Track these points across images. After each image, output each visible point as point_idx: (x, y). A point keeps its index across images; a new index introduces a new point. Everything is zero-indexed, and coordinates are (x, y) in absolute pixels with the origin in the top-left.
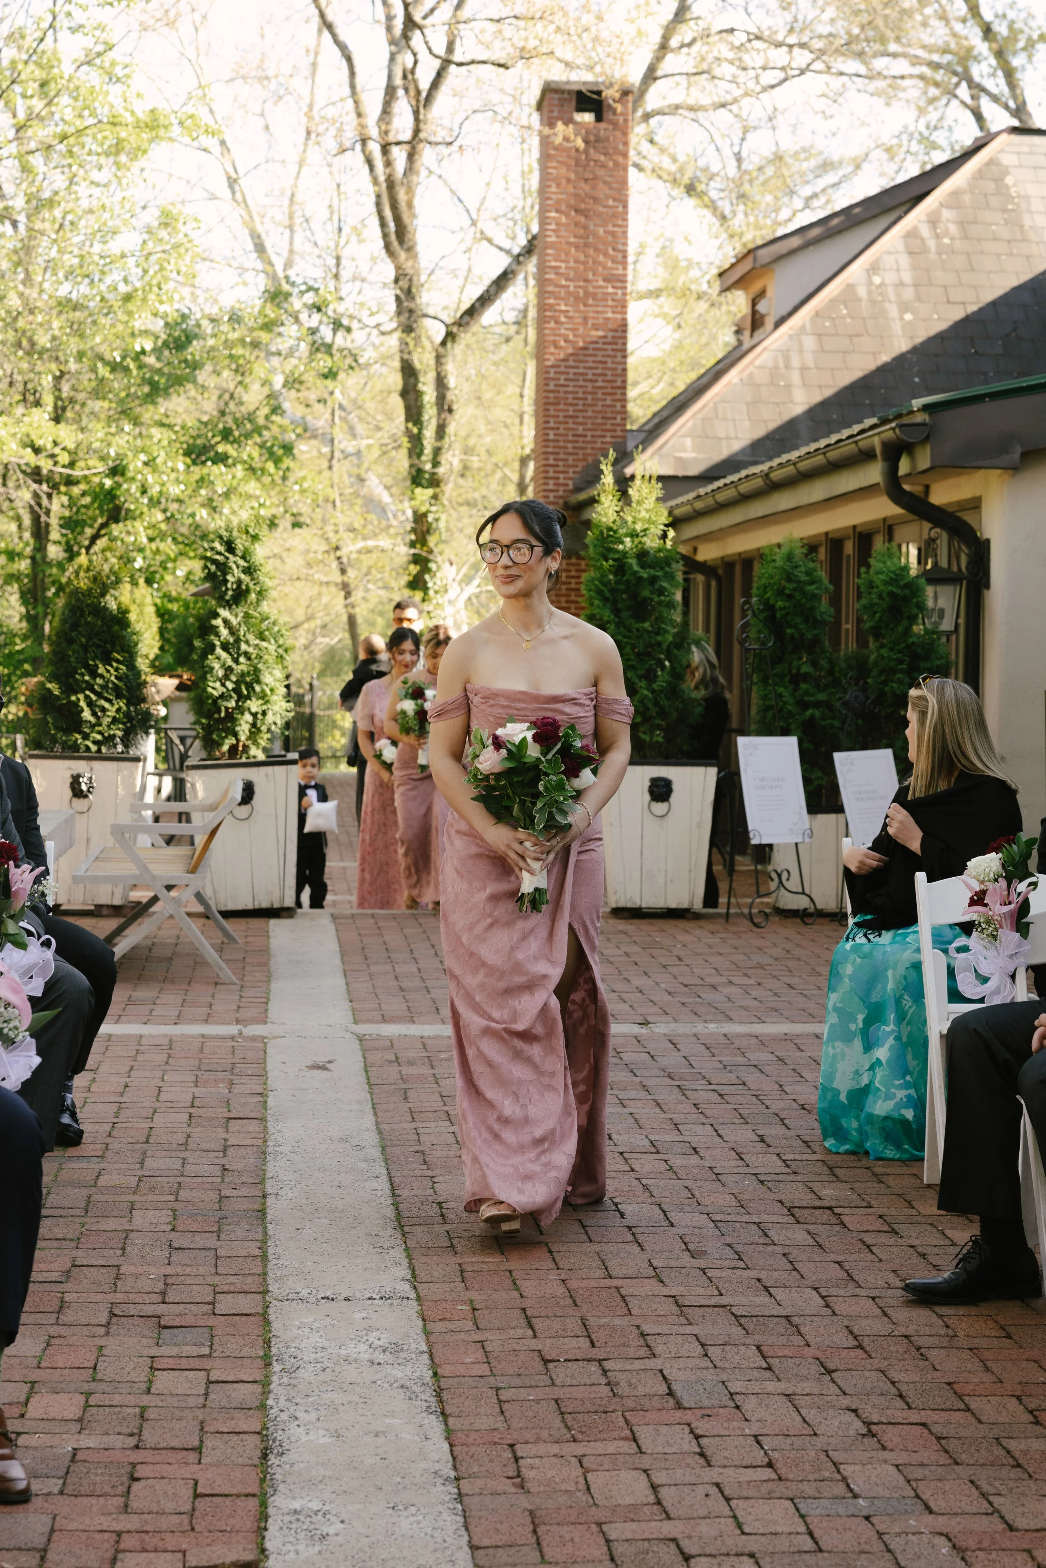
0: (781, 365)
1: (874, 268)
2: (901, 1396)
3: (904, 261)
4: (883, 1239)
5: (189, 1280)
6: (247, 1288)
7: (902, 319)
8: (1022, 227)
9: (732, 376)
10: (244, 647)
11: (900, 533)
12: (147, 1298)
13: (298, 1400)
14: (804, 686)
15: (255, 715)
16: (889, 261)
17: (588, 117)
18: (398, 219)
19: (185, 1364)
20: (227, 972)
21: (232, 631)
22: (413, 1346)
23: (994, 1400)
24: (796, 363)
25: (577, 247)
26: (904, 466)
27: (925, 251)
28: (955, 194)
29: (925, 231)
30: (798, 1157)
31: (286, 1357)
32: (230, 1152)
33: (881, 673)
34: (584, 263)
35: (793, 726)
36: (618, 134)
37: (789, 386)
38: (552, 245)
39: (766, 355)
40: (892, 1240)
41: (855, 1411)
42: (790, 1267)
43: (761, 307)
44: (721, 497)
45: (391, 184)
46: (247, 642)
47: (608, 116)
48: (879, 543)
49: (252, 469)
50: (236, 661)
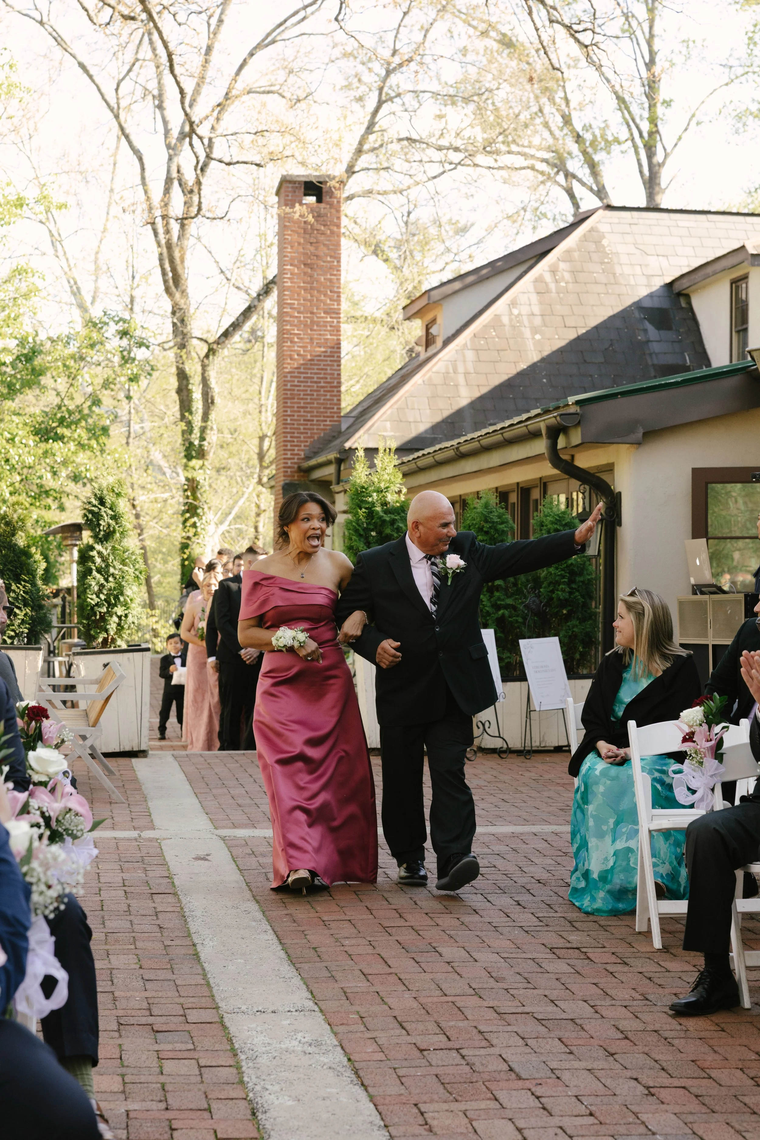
0: (451, 371)
1: (513, 303)
2: (663, 1069)
3: (534, 298)
4: (620, 968)
5: (163, 1001)
6: (203, 1006)
7: (533, 338)
8: (614, 274)
9: (416, 379)
10: (112, 570)
11: (552, 488)
12: (139, 1013)
13: (264, 1077)
14: (497, 594)
15: (120, 617)
16: (523, 298)
17: (312, 199)
18: (174, 270)
19: (179, 1055)
20: (116, 794)
21: (104, 559)
22: (328, 1042)
23: (726, 1071)
24: (461, 369)
25: (305, 290)
26: (561, 442)
27: (548, 291)
28: (568, 252)
29: (548, 278)
30: (546, 915)
31: (246, 1050)
32: (160, 916)
33: (549, 584)
34: (311, 301)
35: (490, 622)
36: (333, 211)
37: (456, 386)
38: (288, 289)
39: (440, 364)
40: (626, 969)
41: (636, 1079)
42: (563, 987)
43: (433, 331)
44: (421, 463)
45: (169, 246)
46: (114, 567)
47: (326, 198)
48: (535, 494)
49: (81, 446)
50: (107, 580)
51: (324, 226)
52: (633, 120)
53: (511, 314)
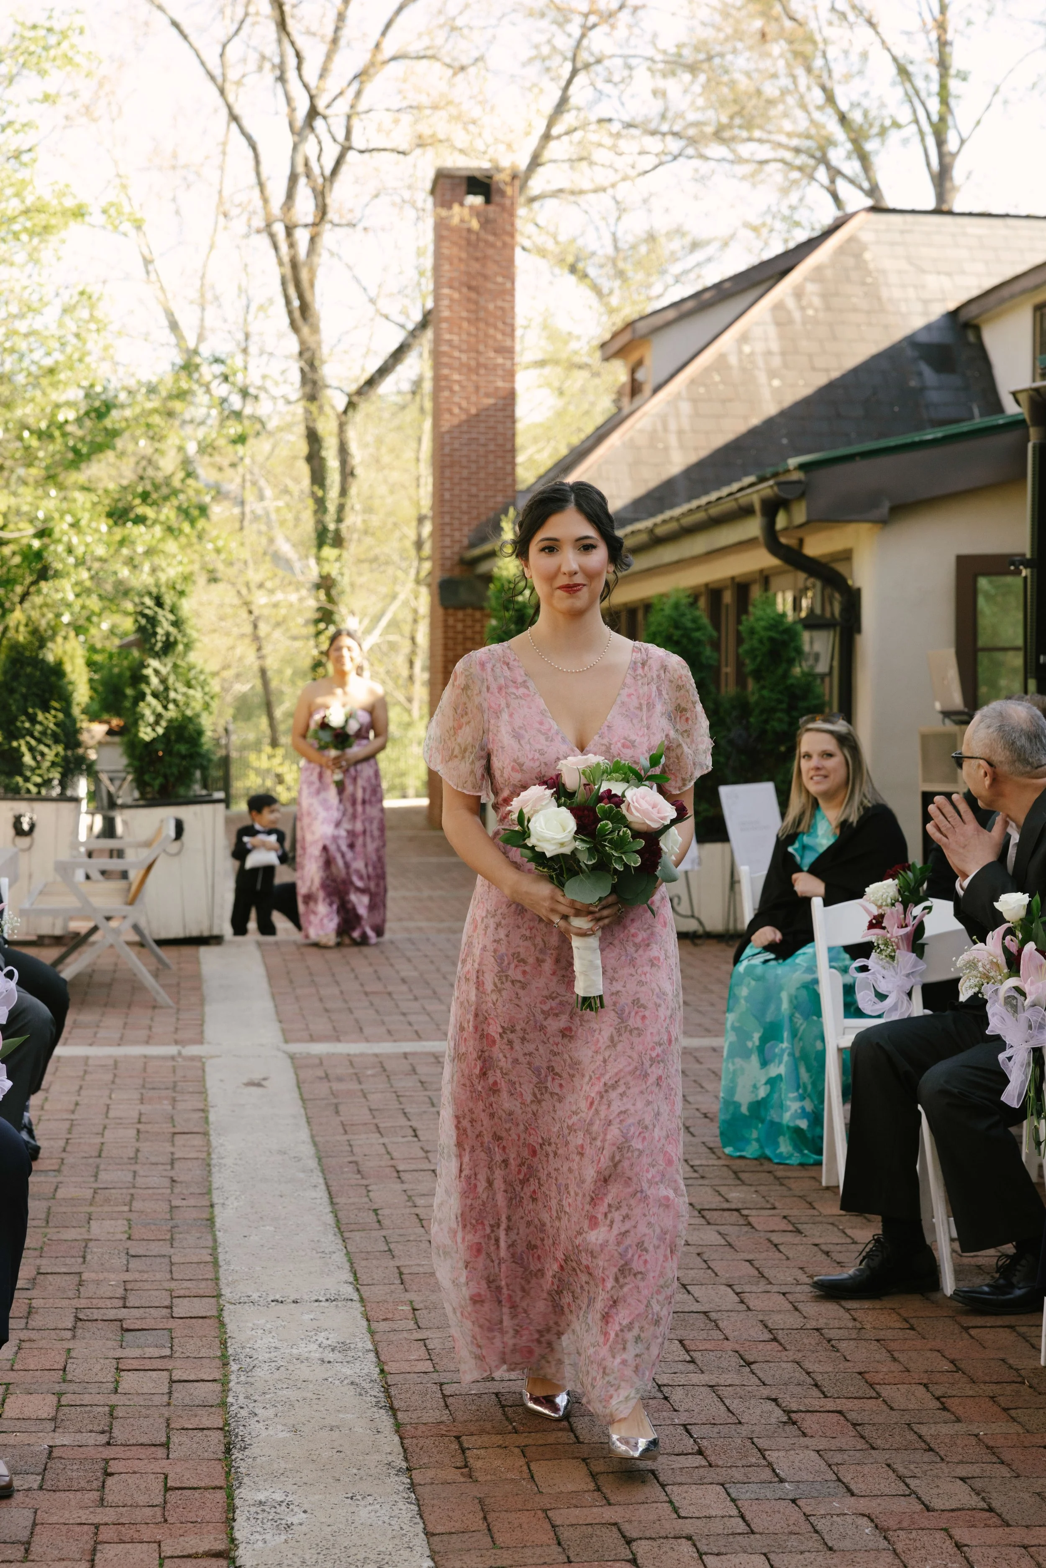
0: (659, 427)
1: (744, 338)
2: (816, 1385)
3: (772, 331)
4: (790, 1238)
5: (147, 1286)
6: (201, 1293)
7: (770, 385)
8: (879, 299)
9: (615, 439)
10: (173, 695)
11: (775, 582)
12: (108, 1303)
13: (256, 1397)
16: (757, 331)
17: (478, 200)
18: (301, 297)
19: (148, 1364)
20: (163, 997)
21: (164, 681)
22: (360, 1345)
23: (903, 1388)
24: (673, 426)
25: (469, 321)
26: (781, 521)
27: (791, 321)
28: (819, 269)
29: (791, 303)
30: (704, 1162)
31: (242, 1356)
32: (177, 1165)
34: (476, 336)
36: (506, 215)
37: (666, 449)
38: (446, 320)
39: (645, 419)
40: (797, 1239)
41: (775, 1400)
42: (705, 1266)
43: (640, 375)
45: (295, 265)
46: (176, 690)
47: (496, 198)
48: (756, 592)
49: (170, 529)
50: (165, 708)
51: (495, 234)
52: (917, 93)
53: (740, 352)
